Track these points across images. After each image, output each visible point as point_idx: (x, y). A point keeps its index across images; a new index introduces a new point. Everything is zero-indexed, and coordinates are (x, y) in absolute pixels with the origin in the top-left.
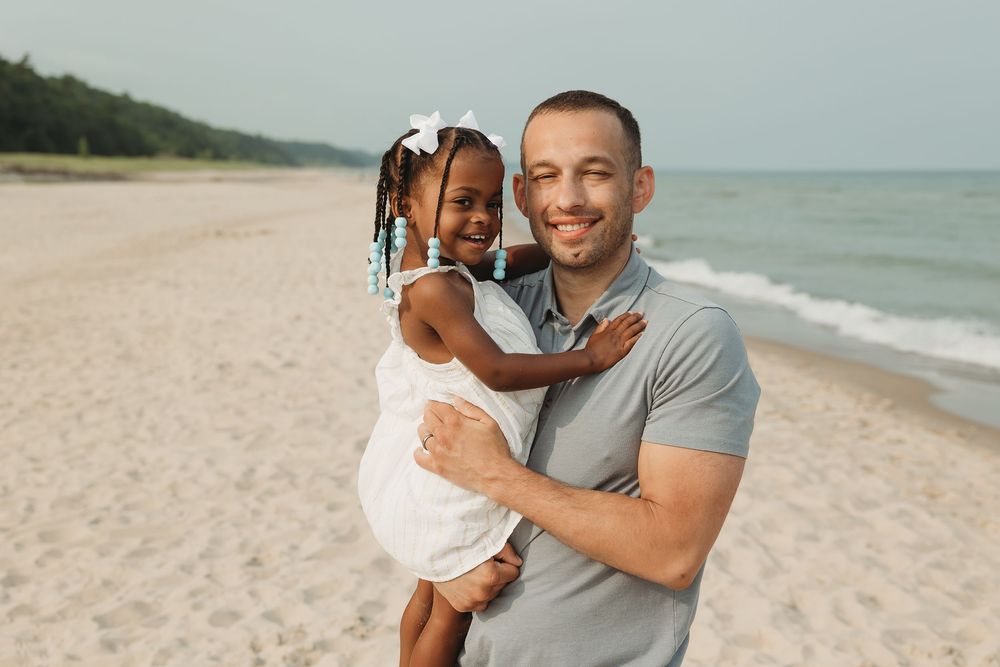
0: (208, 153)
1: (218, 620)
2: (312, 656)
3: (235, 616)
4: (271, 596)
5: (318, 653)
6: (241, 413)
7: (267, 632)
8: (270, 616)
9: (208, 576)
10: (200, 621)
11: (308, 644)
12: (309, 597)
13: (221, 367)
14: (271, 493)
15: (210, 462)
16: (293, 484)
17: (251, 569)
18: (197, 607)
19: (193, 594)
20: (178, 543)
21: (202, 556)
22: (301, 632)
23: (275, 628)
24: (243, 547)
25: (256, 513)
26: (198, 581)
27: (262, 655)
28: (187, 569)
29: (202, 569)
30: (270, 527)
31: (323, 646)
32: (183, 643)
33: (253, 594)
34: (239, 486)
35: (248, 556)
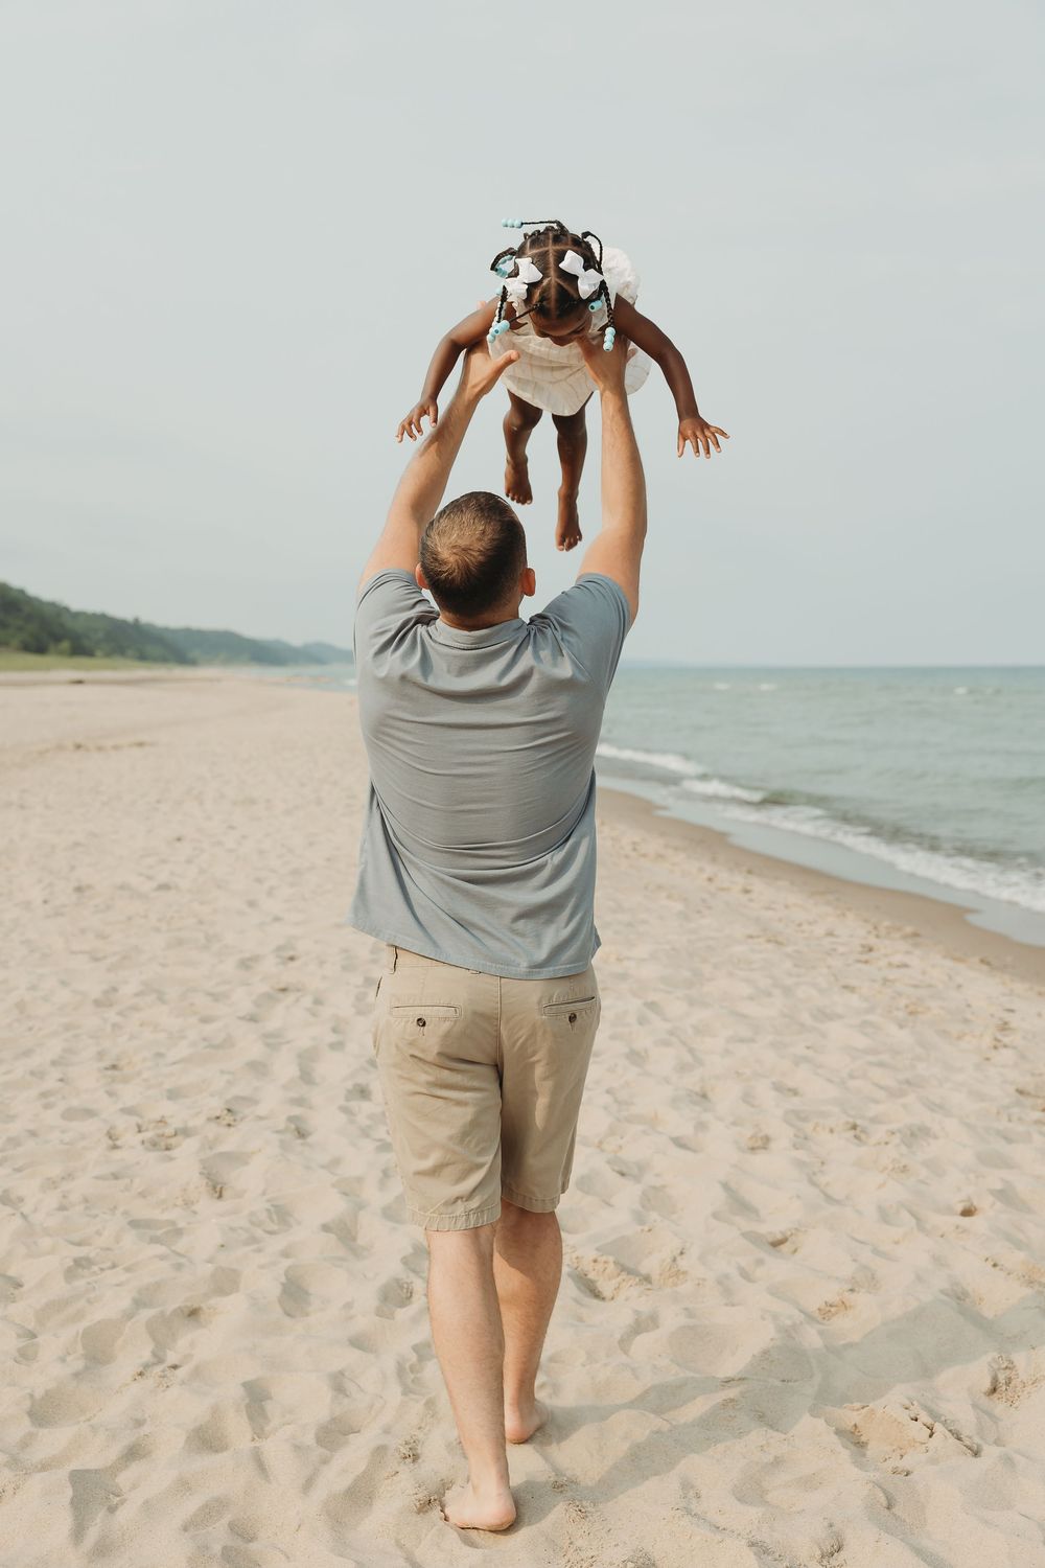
0: (65, 645)
1: (70, 1114)
2: (173, 1141)
3: (89, 1113)
4: (130, 1094)
5: (179, 1138)
6: (102, 936)
7: (123, 1124)
8: (128, 1111)
9: (61, 1080)
10: (52, 1117)
11: (169, 1131)
12: (173, 1095)
13: (79, 889)
14: (135, 1008)
15: (64, 983)
16: (161, 999)
17: (109, 1072)
18: (47, 1107)
19: (44, 1095)
20: (27, 1053)
21: (54, 1063)
22: (162, 1121)
23: (135, 1119)
24: (101, 1055)
25: (115, 1026)
26: (51, 1083)
27: (118, 1143)
28: (38, 1074)
29: (56, 1073)
30: (132, 1037)
31: (185, 1132)
32: (33, 1134)
33: (111, 1094)
34: (97, 1003)
35: (107, 1063)
